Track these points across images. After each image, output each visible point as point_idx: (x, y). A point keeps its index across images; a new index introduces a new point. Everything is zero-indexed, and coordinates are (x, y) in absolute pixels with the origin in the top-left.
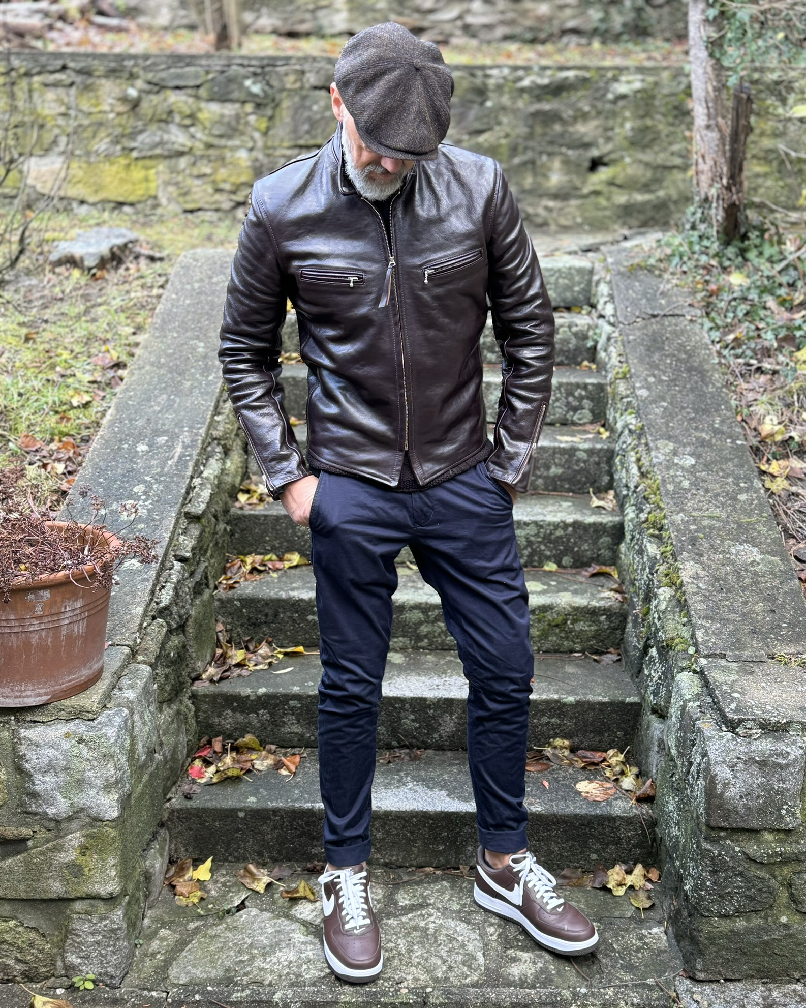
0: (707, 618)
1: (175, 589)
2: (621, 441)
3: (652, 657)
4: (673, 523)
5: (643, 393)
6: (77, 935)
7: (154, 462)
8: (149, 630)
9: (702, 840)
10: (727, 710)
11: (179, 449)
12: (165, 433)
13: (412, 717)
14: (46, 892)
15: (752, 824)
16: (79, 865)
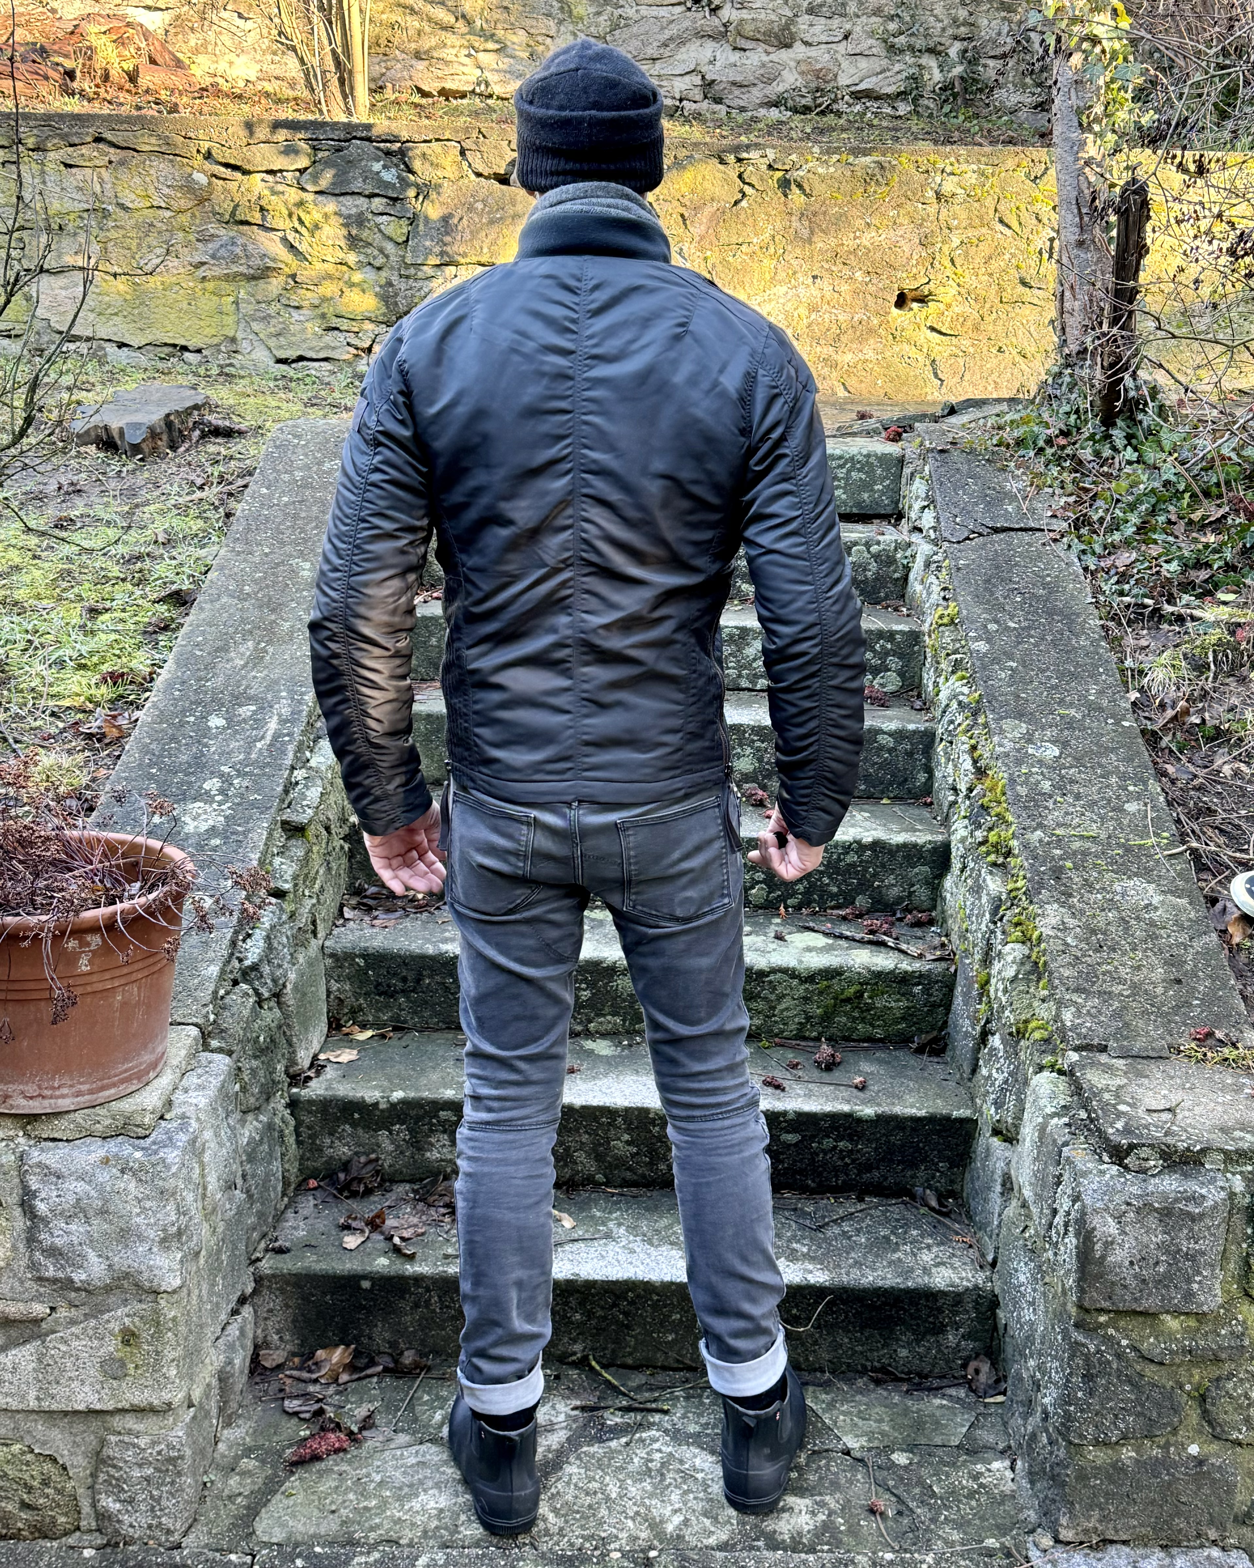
0: (1078, 990)
1: (268, 938)
2: (946, 719)
3: (993, 1049)
4: (1026, 846)
5: (982, 646)
6: (114, 1466)
7: (233, 745)
8: (227, 1000)
9: (1071, 1329)
10: (1110, 1131)
11: (273, 725)
12: (251, 699)
13: (626, 1137)
14: (69, 1399)
15: (1145, 1304)
16: (121, 1360)
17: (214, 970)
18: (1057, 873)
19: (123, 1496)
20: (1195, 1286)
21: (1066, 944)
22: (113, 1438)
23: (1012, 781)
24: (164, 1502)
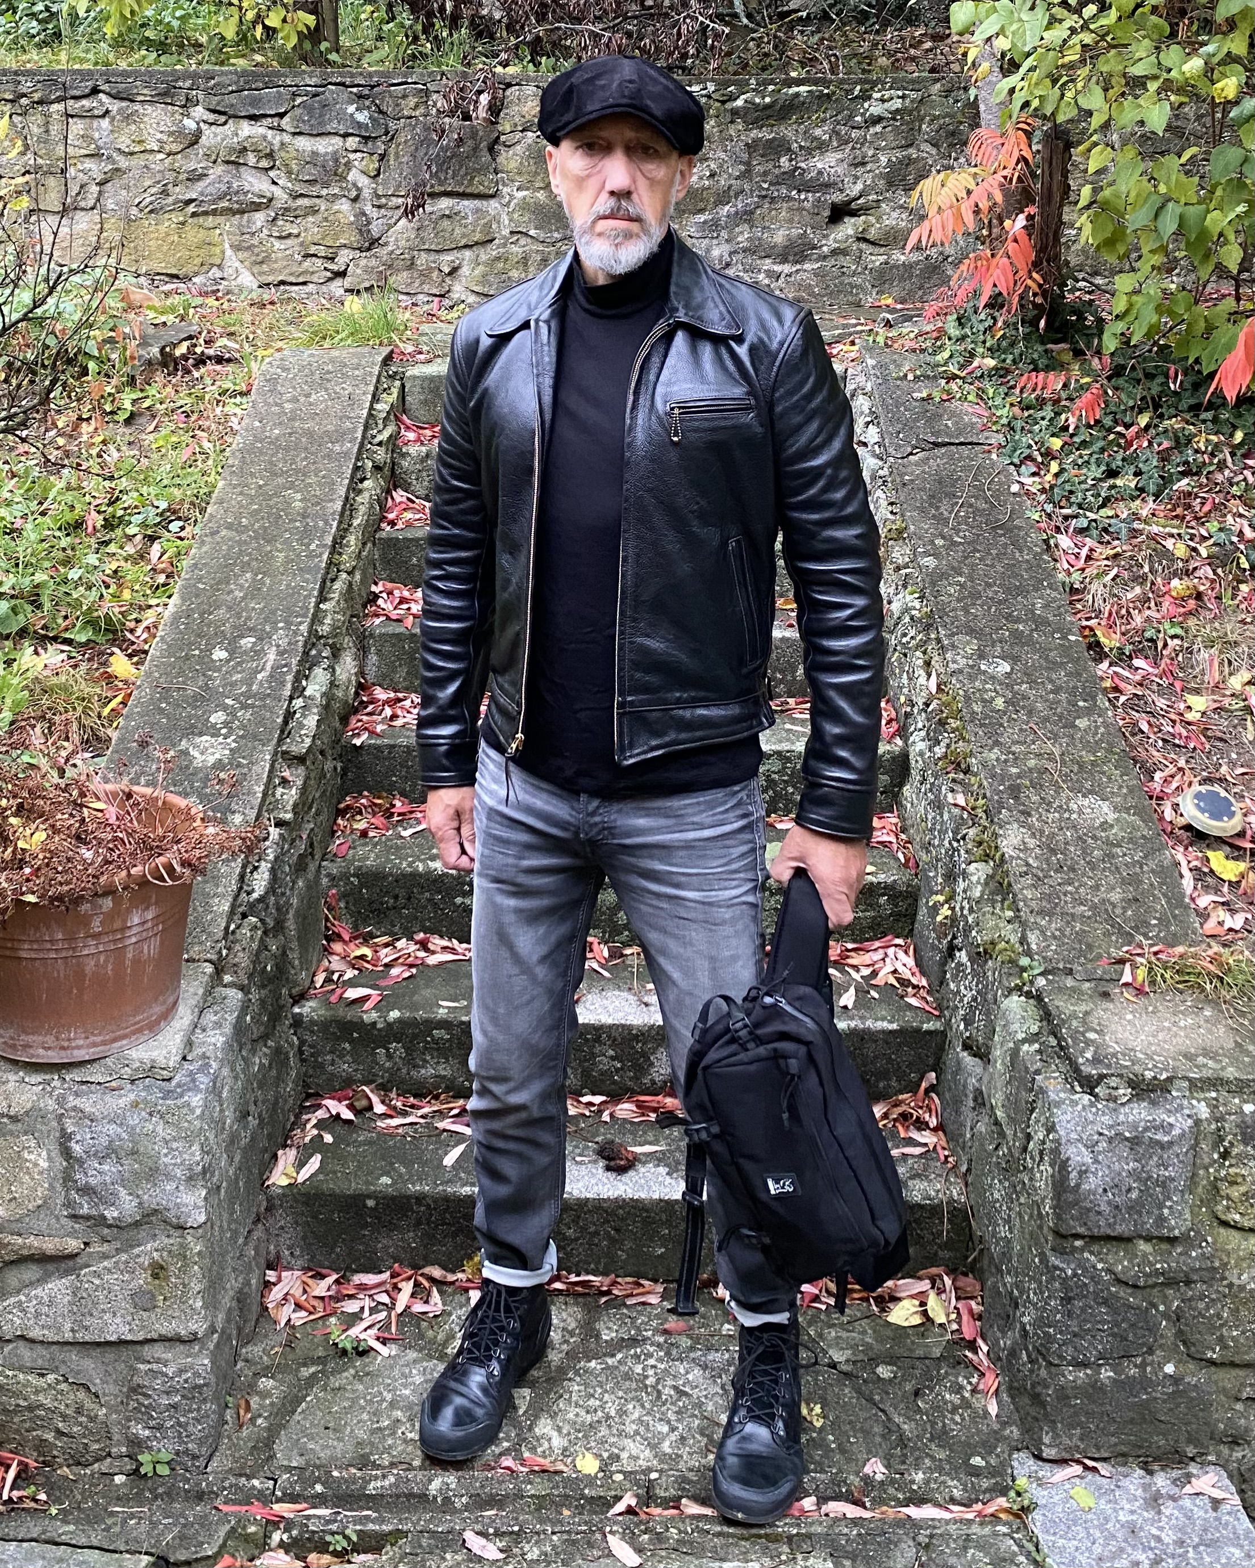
0: (1042, 912)
1: (273, 871)
2: (899, 631)
3: (960, 964)
4: (984, 764)
5: (929, 562)
6: (144, 1394)
7: (237, 677)
8: (238, 934)
9: (1048, 1252)
10: (1081, 1060)
12: (251, 631)
13: (611, 1053)
14: (102, 1331)
15: (1120, 1229)
16: (150, 1292)
17: (226, 907)
18: (1015, 791)
19: (152, 1423)
20: (1166, 1211)
21: (1028, 864)
22: (141, 1366)
23: (967, 698)
24: (190, 1428)
